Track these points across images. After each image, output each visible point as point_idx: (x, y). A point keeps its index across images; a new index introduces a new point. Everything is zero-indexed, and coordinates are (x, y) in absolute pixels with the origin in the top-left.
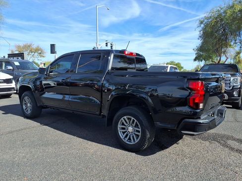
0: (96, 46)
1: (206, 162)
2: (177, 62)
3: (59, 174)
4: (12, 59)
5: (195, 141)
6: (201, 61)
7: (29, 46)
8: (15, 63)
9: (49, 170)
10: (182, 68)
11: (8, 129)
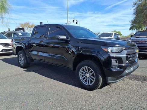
0: (67, 22)
1: (140, 95)
2: (118, 31)
3: (44, 101)
4: (17, 31)
5: (132, 81)
6: (134, 30)
7: (28, 24)
8: (19, 34)
9: (38, 98)
10: (121, 35)
11: (15, 73)
